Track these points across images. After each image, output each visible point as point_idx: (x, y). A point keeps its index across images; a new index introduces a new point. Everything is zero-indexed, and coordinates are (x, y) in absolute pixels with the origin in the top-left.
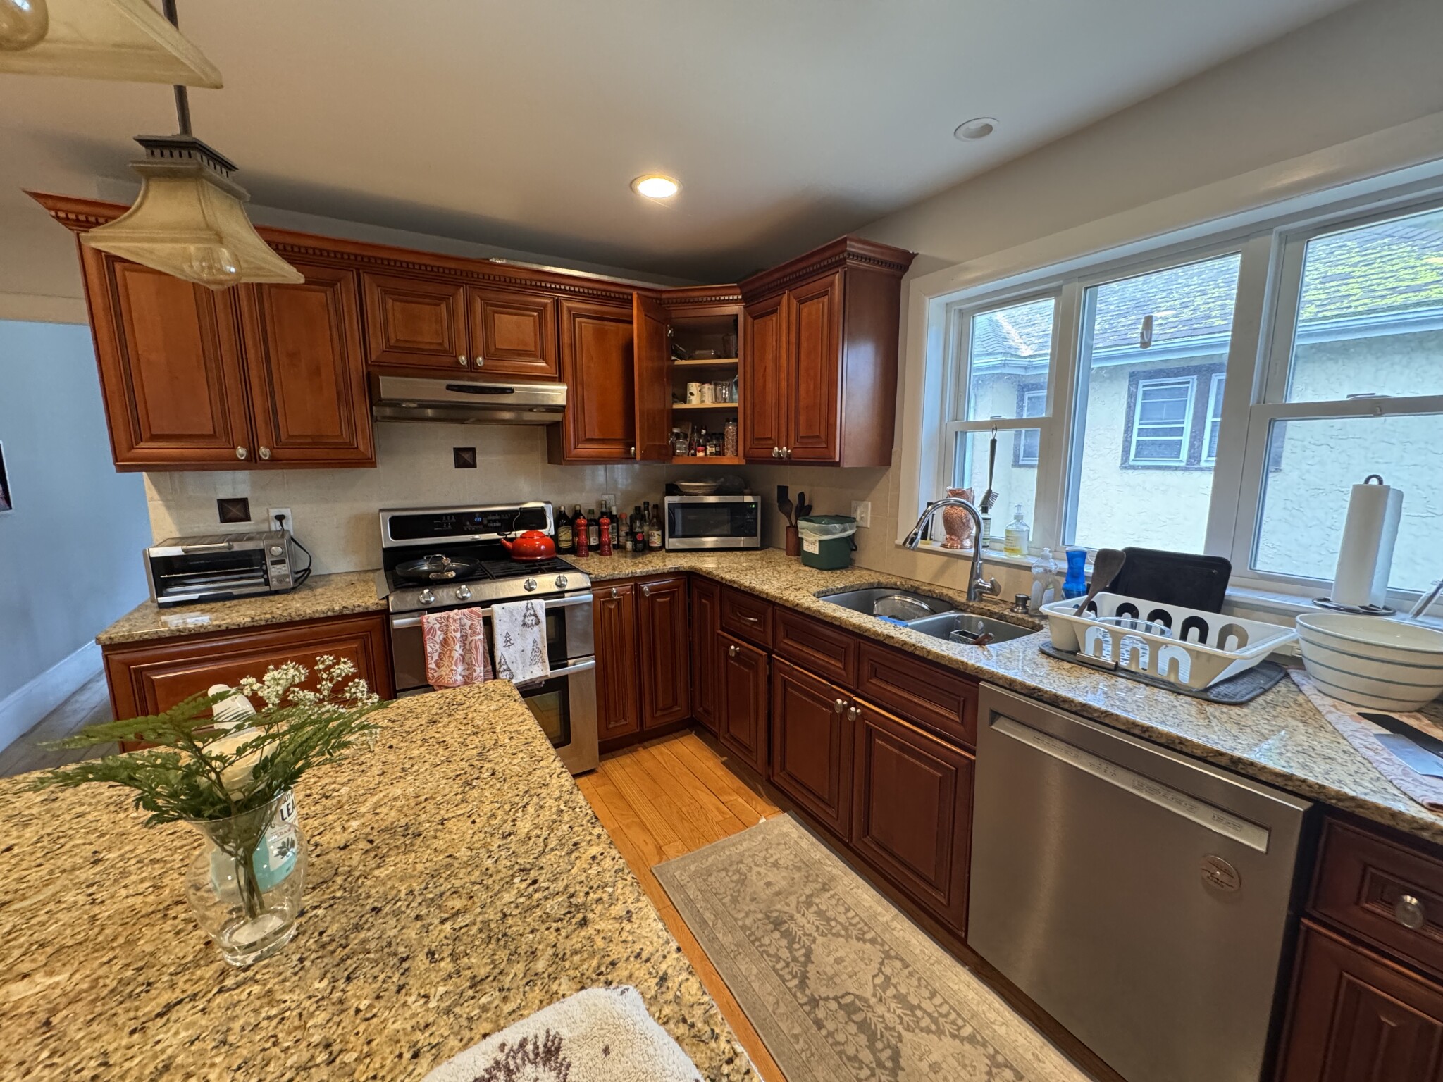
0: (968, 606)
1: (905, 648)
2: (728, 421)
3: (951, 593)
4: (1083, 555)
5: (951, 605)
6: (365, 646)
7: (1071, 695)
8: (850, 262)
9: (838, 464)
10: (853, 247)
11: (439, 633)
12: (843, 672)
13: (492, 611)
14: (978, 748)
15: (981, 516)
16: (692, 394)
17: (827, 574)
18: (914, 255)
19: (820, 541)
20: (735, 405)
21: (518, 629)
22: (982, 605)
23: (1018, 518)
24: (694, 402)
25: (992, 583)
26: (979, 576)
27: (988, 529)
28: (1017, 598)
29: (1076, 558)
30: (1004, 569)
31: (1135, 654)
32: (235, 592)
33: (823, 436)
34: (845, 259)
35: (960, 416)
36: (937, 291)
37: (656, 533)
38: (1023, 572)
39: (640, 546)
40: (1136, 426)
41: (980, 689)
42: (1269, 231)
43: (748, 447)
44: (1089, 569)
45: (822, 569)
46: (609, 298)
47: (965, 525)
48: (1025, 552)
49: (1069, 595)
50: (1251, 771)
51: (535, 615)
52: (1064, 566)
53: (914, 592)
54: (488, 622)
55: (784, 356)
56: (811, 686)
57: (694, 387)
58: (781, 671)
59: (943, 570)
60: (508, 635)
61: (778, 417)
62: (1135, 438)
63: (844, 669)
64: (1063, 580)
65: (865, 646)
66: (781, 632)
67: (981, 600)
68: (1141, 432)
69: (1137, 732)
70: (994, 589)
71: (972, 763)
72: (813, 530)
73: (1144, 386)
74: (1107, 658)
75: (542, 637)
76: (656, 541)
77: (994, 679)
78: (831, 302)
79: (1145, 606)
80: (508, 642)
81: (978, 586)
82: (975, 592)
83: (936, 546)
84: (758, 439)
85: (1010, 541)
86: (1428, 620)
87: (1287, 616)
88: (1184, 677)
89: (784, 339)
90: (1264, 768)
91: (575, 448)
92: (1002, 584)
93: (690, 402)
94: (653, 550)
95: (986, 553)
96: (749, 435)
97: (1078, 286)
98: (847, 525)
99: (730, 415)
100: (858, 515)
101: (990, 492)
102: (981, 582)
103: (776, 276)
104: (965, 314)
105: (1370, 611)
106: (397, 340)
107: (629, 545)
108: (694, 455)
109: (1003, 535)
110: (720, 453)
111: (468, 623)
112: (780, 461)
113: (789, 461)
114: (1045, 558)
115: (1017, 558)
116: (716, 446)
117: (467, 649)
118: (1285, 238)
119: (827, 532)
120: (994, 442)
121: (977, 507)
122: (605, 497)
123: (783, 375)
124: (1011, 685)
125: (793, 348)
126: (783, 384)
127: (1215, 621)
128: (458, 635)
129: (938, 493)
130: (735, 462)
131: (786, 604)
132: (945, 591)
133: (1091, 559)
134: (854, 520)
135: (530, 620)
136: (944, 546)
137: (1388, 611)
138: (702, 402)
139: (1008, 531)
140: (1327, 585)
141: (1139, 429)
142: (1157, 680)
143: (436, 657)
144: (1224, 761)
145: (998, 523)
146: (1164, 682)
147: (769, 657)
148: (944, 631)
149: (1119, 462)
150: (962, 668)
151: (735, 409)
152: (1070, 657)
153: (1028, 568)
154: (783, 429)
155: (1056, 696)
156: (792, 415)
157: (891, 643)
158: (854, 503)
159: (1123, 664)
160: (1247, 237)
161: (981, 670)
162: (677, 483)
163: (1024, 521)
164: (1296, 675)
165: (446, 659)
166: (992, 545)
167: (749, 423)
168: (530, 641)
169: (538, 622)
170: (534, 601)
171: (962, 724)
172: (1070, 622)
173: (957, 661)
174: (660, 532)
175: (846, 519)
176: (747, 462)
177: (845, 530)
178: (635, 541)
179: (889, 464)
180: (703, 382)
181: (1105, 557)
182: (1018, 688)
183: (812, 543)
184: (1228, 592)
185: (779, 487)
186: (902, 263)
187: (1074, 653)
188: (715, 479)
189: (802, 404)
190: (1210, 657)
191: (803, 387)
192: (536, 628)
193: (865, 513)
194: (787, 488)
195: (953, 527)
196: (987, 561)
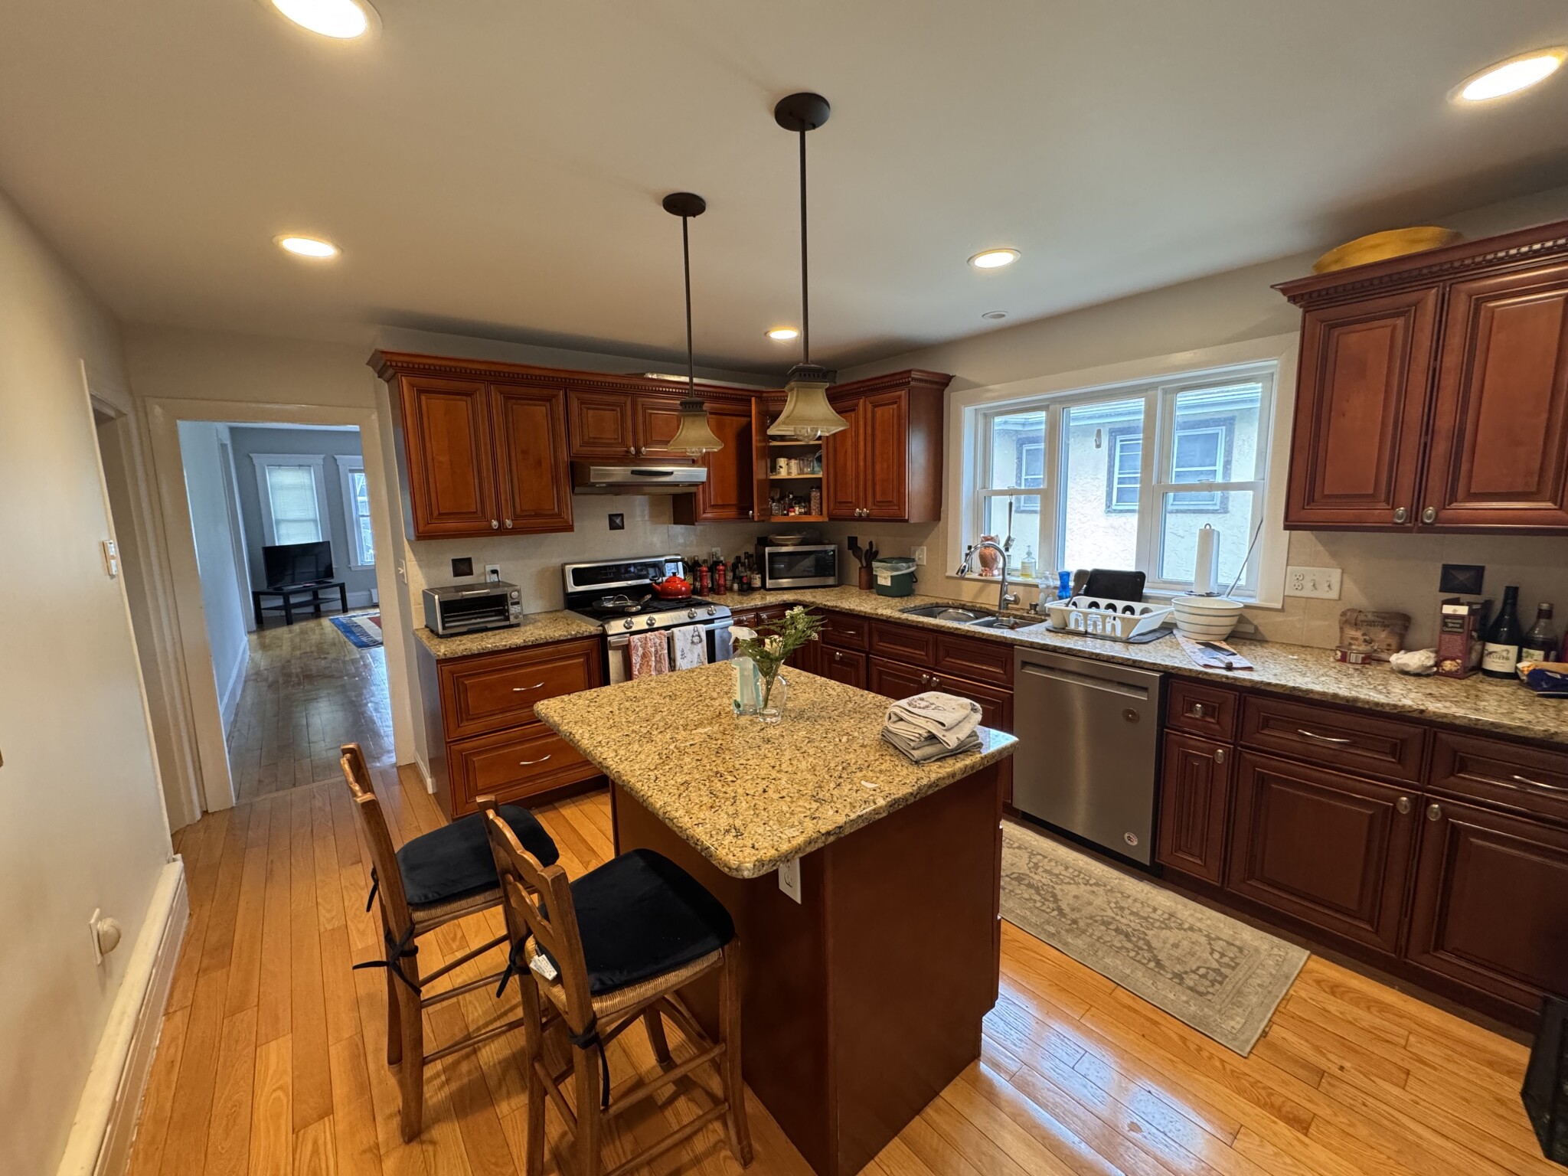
0: (1000, 613)
1: (969, 634)
2: (812, 488)
3: (987, 606)
4: (1068, 574)
5: (989, 613)
6: (588, 660)
7: (1062, 645)
8: (912, 383)
9: (907, 521)
10: (914, 375)
11: (640, 649)
12: (926, 658)
13: (673, 633)
14: (1015, 687)
15: (1006, 554)
16: (781, 467)
17: (897, 600)
18: (953, 377)
19: (892, 577)
20: (820, 475)
21: (689, 645)
22: (1009, 611)
23: (1029, 554)
24: (783, 474)
25: (1015, 596)
26: (1006, 593)
27: (1009, 563)
28: (1031, 605)
29: (1064, 576)
30: (1021, 588)
31: (1095, 625)
32: (490, 626)
33: (895, 501)
34: (909, 382)
35: (987, 485)
36: (968, 403)
37: (758, 576)
38: (1034, 589)
39: (745, 586)
40: (1116, 476)
41: (1015, 653)
42: (1156, 388)
43: (831, 508)
44: (1072, 584)
45: (893, 596)
46: (727, 399)
47: (995, 560)
48: (1034, 576)
49: (1061, 598)
50: (1141, 665)
51: (699, 636)
52: (1058, 583)
53: (963, 607)
54: (670, 641)
55: (862, 443)
56: (900, 671)
57: (782, 462)
58: (877, 665)
59: (981, 591)
60: (683, 651)
61: (857, 487)
62: (1116, 486)
63: (926, 655)
64: (1057, 591)
65: (941, 638)
66: (876, 638)
67: (1007, 609)
68: (1121, 481)
69: (1094, 657)
70: (1016, 601)
71: (1012, 695)
72: (886, 569)
73: (1121, 441)
74: (1082, 629)
75: (703, 651)
76: (757, 582)
77: (1022, 643)
78: (899, 407)
79: (1103, 602)
80: (683, 656)
81: (1005, 600)
82: (1004, 603)
83: (975, 576)
84: (840, 503)
85: (1025, 569)
86: (1234, 598)
87: (1167, 600)
88: (1118, 633)
89: (862, 431)
90: (1145, 662)
91: (704, 512)
92: (1021, 598)
93: (779, 473)
94: (755, 590)
95: (1009, 578)
96: (832, 498)
97: (1059, 407)
98: (910, 564)
99: (816, 483)
100: (916, 557)
101: (1009, 538)
102: (1007, 597)
103: (856, 386)
104: (988, 417)
105: (1209, 595)
106: (590, 438)
107: (736, 586)
108: (787, 514)
109: (1019, 566)
110: (808, 513)
111: (658, 641)
112: (860, 518)
113: (868, 519)
114: (1047, 578)
115: (1030, 580)
116: (804, 507)
117: (658, 661)
118: (1165, 392)
119: (897, 569)
120: (1011, 504)
121: (1001, 546)
122: (714, 550)
123: (861, 456)
124: (1032, 645)
125: (869, 439)
126: (862, 463)
127: (1138, 606)
128: (653, 649)
129: (974, 539)
130: (820, 519)
131: (881, 618)
132: (983, 606)
133: (1072, 577)
134: (913, 560)
135: (696, 639)
136: (981, 575)
137: (1219, 595)
138: (789, 473)
139: (1023, 563)
140: (1191, 584)
141: (1119, 478)
142: (1107, 637)
143: (638, 667)
144: (1130, 663)
145: (1016, 558)
146: (1110, 637)
147: (868, 658)
148: (989, 625)
149: (1104, 506)
150: (1004, 640)
151: (820, 479)
152: (1062, 631)
153: (1036, 586)
154: (861, 494)
155: (1055, 646)
156: (869, 484)
157: (959, 632)
158: (913, 548)
159: (1090, 630)
160: (1147, 390)
161: (1015, 639)
162: (771, 537)
163: (1033, 556)
164: (1175, 632)
165: (644, 668)
166: (1013, 573)
167: (832, 490)
168: (696, 655)
169: (701, 641)
170: (698, 626)
171: (1005, 673)
172: (1062, 610)
173: (1000, 637)
174: (759, 576)
175: (909, 560)
176: (830, 519)
177: (909, 567)
178: (741, 583)
179: (939, 519)
180: (789, 458)
181: (1081, 575)
182: (1035, 646)
183: (885, 578)
184: (1144, 591)
185: (849, 538)
186: (946, 381)
187: (1064, 629)
188: (799, 533)
189: (878, 478)
190: (1129, 619)
191: (878, 467)
192: (700, 645)
193: (922, 555)
194: (856, 538)
195: (987, 562)
196: (1011, 583)
